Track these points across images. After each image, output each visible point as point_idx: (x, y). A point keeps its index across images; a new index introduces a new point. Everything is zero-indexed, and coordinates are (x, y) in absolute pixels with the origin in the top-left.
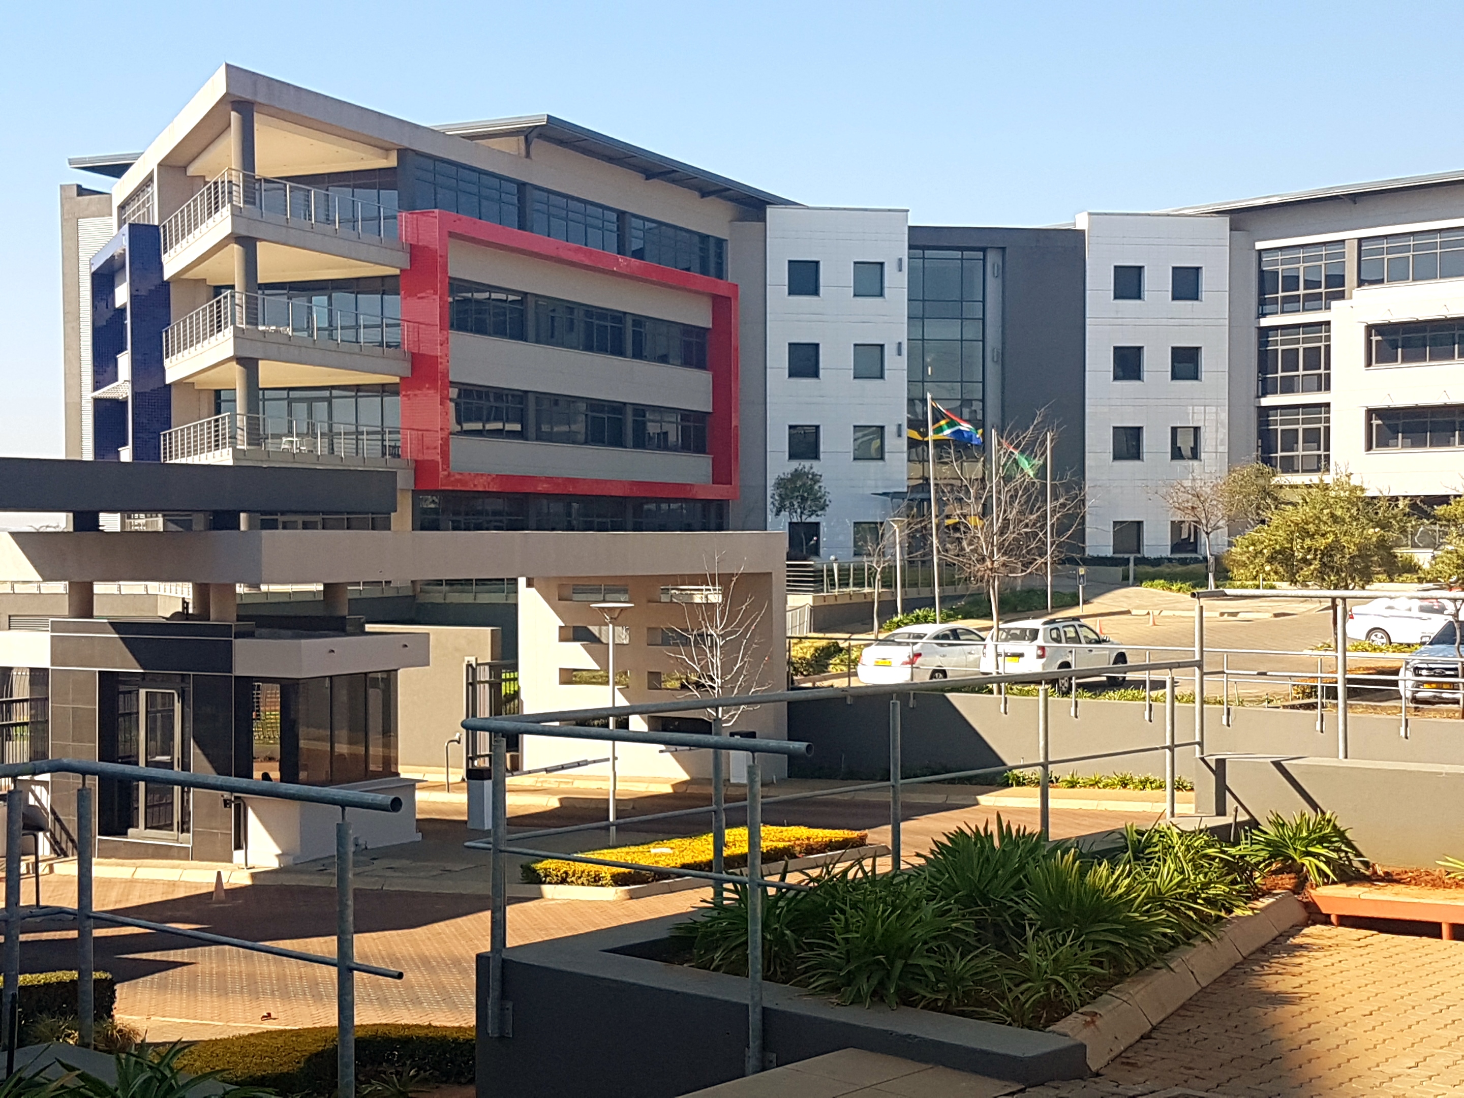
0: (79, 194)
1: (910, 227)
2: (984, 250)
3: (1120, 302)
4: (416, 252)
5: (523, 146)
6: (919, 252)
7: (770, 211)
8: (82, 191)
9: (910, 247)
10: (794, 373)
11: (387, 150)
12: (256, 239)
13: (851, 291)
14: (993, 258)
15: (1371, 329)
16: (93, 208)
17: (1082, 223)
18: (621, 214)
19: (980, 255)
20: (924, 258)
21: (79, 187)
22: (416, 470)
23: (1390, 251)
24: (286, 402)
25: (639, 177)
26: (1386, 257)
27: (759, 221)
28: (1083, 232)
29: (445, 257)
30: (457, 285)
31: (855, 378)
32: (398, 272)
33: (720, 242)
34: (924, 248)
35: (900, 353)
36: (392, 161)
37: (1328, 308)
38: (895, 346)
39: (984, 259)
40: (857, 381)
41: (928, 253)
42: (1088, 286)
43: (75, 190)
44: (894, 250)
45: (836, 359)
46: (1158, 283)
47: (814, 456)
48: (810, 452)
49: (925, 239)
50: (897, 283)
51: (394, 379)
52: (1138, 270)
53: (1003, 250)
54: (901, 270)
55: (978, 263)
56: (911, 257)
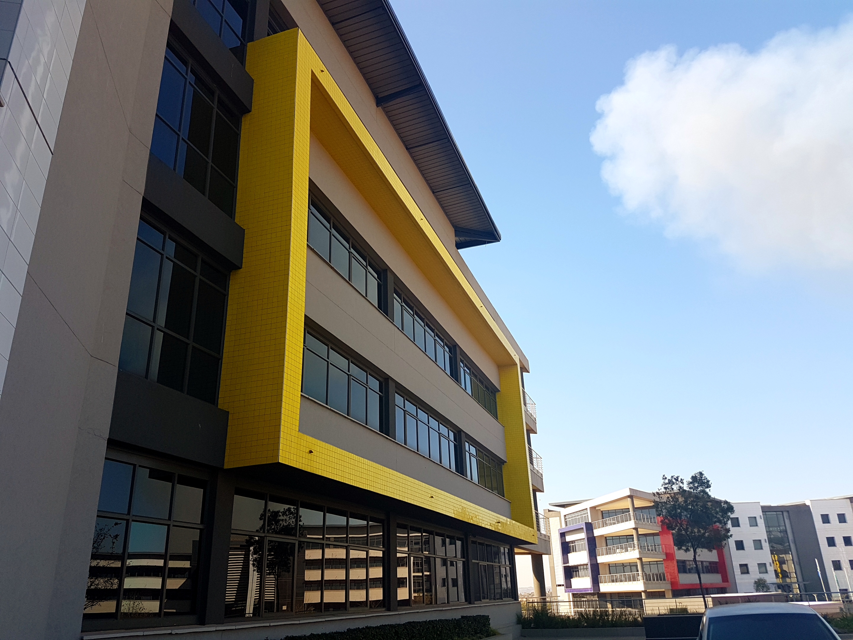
0: (549, 512)
1: (761, 506)
2: (782, 512)
3: (825, 524)
6: (764, 513)
8: (549, 511)
9: (762, 512)
10: (738, 549)
11: (649, 501)
12: (638, 528)
13: (749, 525)
14: (785, 514)
16: (553, 515)
17: (808, 503)
20: (766, 515)
22: (671, 584)
28: (809, 505)
32: (658, 532)
35: (766, 542)
36: (652, 504)
38: (764, 540)
39: (783, 515)
40: (756, 550)
41: (767, 513)
42: (814, 521)
44: (758, 513)
45: (748, 544)
46: (834, 519)
47: (748, 572)
48: (746, 571)
49: (766, 510)
50: (761, 522)
51: (662, 560)
52: (827, 515)
53: (788, 511)
54: (761, 518)
55: (782, 515)
56: (763, 515)
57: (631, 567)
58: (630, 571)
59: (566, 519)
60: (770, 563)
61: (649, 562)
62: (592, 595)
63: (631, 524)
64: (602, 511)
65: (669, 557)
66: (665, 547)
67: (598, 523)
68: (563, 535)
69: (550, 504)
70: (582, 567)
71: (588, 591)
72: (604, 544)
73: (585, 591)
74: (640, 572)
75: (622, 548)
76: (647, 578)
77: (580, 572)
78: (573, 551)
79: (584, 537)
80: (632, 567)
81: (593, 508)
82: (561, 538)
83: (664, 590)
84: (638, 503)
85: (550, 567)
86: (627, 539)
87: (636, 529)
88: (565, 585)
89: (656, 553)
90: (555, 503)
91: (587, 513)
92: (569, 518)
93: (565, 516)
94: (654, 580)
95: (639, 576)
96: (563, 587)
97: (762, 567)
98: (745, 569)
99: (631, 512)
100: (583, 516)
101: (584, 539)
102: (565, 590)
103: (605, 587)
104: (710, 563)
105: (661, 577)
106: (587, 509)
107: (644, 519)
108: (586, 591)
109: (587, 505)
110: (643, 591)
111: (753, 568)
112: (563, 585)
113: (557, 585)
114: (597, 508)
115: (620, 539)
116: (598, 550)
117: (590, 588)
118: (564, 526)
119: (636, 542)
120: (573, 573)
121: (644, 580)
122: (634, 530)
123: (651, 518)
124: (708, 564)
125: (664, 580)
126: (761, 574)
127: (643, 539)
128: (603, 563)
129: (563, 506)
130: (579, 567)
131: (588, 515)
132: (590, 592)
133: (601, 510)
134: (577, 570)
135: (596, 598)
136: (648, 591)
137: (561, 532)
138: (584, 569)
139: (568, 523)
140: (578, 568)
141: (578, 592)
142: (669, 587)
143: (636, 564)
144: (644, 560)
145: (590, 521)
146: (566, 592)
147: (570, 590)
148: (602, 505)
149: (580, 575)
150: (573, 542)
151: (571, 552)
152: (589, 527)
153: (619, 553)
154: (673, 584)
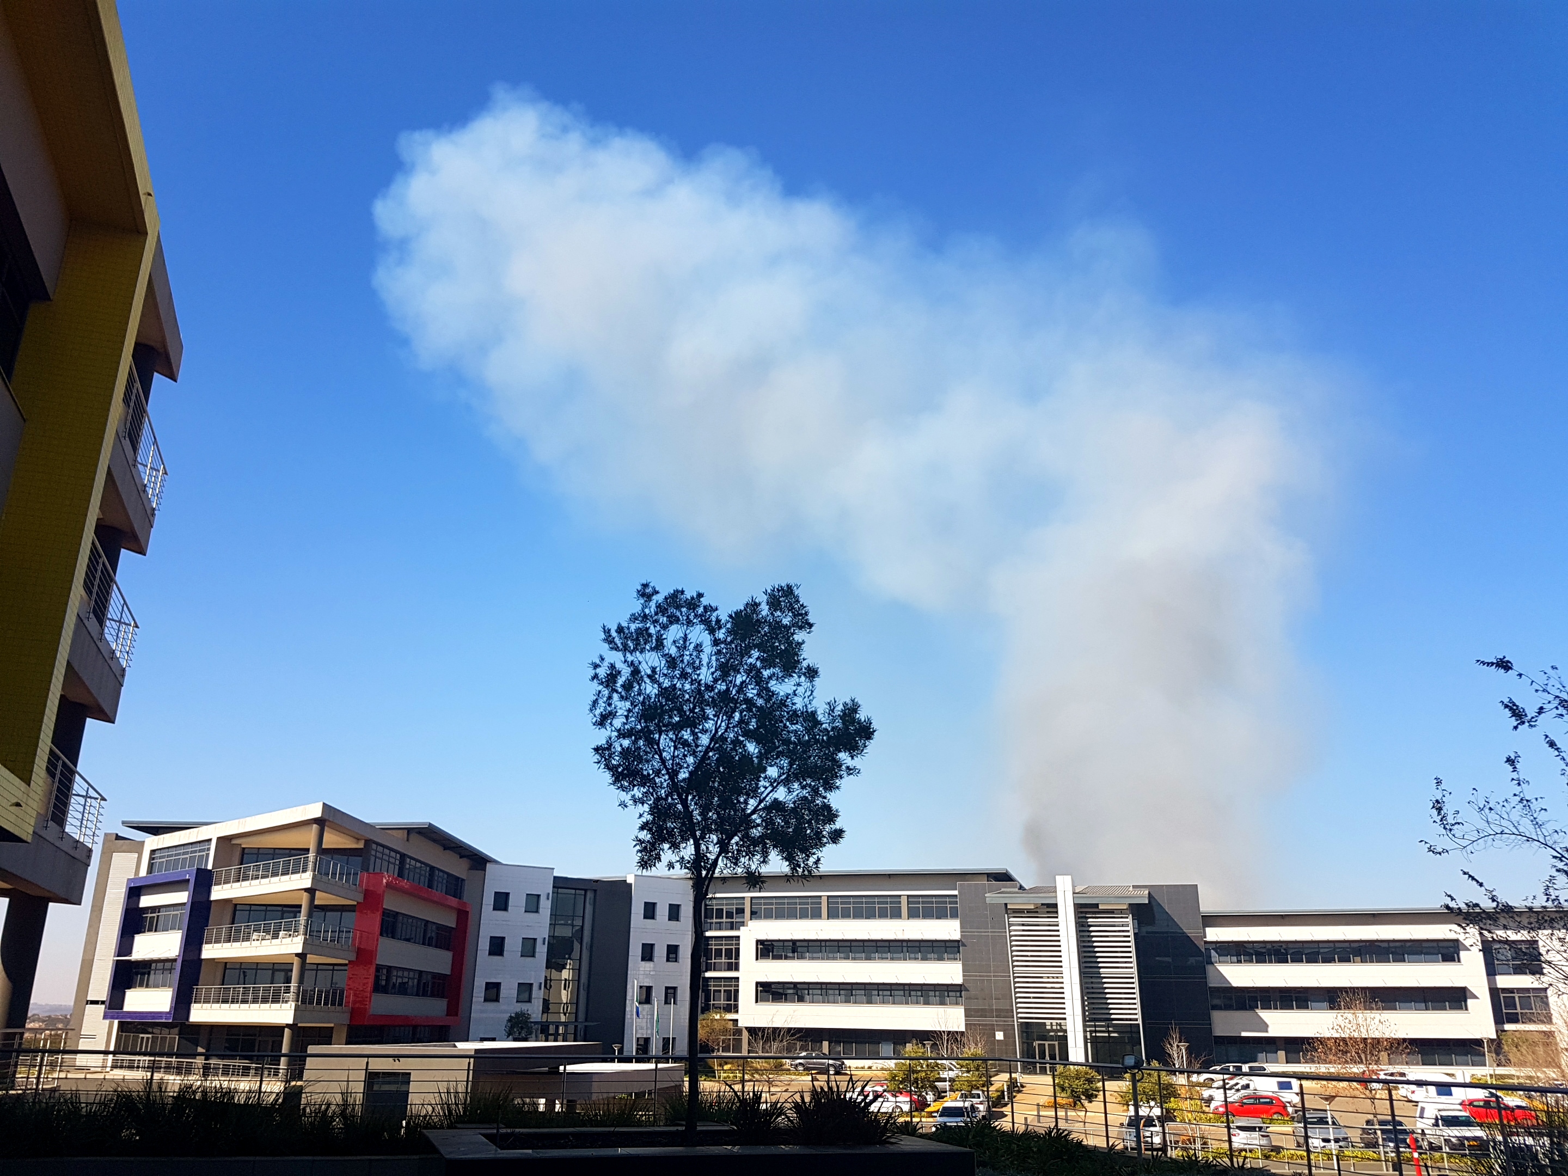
0: (117, 839)
1: (555, 877)
2: (586, 891)
3: (646, 920)
4: (368, 894)
5: (406, 836)
6: (557, 890)
7: (488, 865)
8: (118, 837)
9: (554, 887)
10: (491, 953)
11: (358, 839)
13: (523, 910)
14: (590, 895)
15: (758, 942)
16: (124, 848)
17: (630, 879)
18: (432, 868)
19: (583, 892)
20: (559, 893)
21: (117, 835)
22: (351, 1014)
23: (765, 904)
24: (271, 972)
25: (441, 849)
26: (763, 907)
27: (481, 870)
28: (631, 884)
29: (383, 896)
30: (386, 913)
31: (522, 956)
32: (355, 903)
33: (463, 880)
34: (558, 888)
35: (544, 944)
36: (361, 845)
37: (739, 929)
38: (542, 940)
39: (585, 895)
40: (522, 958)
41: (561, 891)
42: (632, 912)
43: (114, 836)
44: (546, 889)
45: (513, 946)
46: (662, 912)
47: (497, 1000)
48: (495, 998)
49: (560, 883)
50: (546, 906)
51: (347, 962)
52: (654, 904)
53: (595, 891)
54: (548, 899)
55: (583, 897)
56: (553, 893)
57: (273, 974)
58: (269, 980)
59: (153, 859)
60: (541, 983)
61: (318, 964)
62: (166, 1027)
63: (304, 880)
64: (244, 849)
65: (363, 956)
66: (361, 937)
67: (228, 873)
68: (134, 892)
69: (123, 823)
70: (160, 965)
71: (161, 1018)
72: (228, 918)
73: (153, 1019)
74: (293, 985)
75: (267, 931)
76: (304, 1001)
77: (152, 976)
78: (150, 930)
79: (185, 901)
80: (277, 973)
81: (224, 841)
82: (128, 898)
83: (332, 1025)
84: (332, 840)
85: (83, 961)
86: (283, 912)
87: (311, 891)
88: (107, 1003)
89: (339, 946)
90: (137, 822)
91: (209, 849)
92: (161, 857)
93: (153, 852)
94: (319, 1003)
95: (289, 993)
96: (103, 1006)
97: (525, 990)
98: (493, 991)
99: (311, 856)
100: (197, 854)
101: (184, 904)
102: (105, 1013)
103: (201, 1013)
104: (436, 976)
105: (334, 997)
106: (210, 840)
107: (334, 874)
108: (156, 1018)
109: (213, 833)
110: (288, 1026)
111: (509, 991)
112: (103, 1002)
113: (87, 1001)
114: (234, 842)
115: (266, 911)
116: (212, 930)
117: (167, 1013)
118: (143, 872)
119: (302, 918)
120: (135, 977)
121: (298, 1001)
122: (305, 894)
123: (348, 874)
124: (430, 977)
125: (340, 1004)
126: (519, 1004)
127: (318, 914)
128: (214, 959)
129: (155, 830)
130: (154, 965)
131: (208, 855)
132: (164, 1021)
133: (243, 846)
134: (146, 971)
135: (174, 1037)
136: (299, 1025)
137: (132, 885)
138: (164, 969)
139: (156, 868)
140: (150, 968)
141: (136, 1018)
142: (345, 1018)
143: (289, 967)
144: (311, 959)
145: (210, 867)
146: (105, 1017)
147: (118, 1013)
148: (246, 836)
149: (151, 982)
150: (154, 909)
151: (144, 932)
152: (204, 880)
153: (258, 940)
154: (355, 1013)
